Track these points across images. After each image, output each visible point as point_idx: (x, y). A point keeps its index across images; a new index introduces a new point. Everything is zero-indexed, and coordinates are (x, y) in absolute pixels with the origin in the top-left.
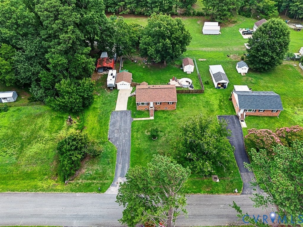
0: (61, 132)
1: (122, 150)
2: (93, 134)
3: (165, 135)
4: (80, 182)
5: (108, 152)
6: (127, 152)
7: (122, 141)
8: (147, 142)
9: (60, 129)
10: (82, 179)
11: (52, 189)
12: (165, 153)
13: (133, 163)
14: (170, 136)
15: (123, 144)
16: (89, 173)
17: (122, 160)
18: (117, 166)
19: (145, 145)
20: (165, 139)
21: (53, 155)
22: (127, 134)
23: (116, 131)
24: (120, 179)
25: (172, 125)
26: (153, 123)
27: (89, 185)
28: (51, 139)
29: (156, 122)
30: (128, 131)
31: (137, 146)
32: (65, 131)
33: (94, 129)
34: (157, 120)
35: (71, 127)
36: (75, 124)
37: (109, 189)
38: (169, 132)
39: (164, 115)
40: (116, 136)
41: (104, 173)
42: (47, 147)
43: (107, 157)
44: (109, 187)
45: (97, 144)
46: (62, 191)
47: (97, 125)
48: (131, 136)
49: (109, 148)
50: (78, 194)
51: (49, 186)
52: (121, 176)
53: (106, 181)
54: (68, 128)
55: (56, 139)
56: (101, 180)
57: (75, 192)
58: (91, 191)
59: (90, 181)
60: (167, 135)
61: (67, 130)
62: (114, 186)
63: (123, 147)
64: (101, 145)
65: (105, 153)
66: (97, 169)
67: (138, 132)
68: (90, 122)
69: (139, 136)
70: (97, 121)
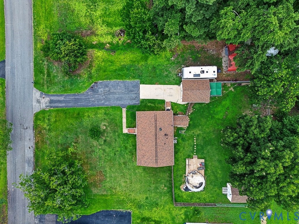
0: (104, 27)
1: (81, 98)
2: (103, 64)
3: (101, 145)
4: (45, 63)
5: (79, 84)
6: (79, 104)
7: (93, 97)
8: (91, 125)
9: (109, 25)
10: (48, 65)
11: (37, 39)
12: (77, 144)
13: (65, 111)
14: (98, 150)
15: (89, 98)
16: (54, 69)
17: (68, 100)
18: (61, 95)
19: (87, 122)
20: (95, 145)
21: (71, 29)
22: (102, 102)
23: (107, 89)
24: (48, 100)
25: (115, 154)
26: (118, 132)
27: (42, 72)
28: (92, 20)
29: (119, 135)
30: (107, 103)
31: (86, 114)
32: (105, 31)
33: (110, 64)
34: (121, 136)
35: (113, 36)
36: (117, 40)
37: (38, 91)
38: (104, 150)
39: (130, 146)
40: (100, 90)
41: (55, 84)
42: (82, 20)
43: (72, 84)
44: (40, 90)
45: (89, 71)
46: (35, 49)
47: (117, 65)
48: (99, 106)
49: (84, 84)
50: (32, 64)
51: (41, 36)
52: (51, 100)
53: (45, 87)
54: (110, 34)
55: (92, 25)
56: (47, 82)
57: (34, 61)
58: (36, 75)
59: (46, 72)
60: (100, 147)
61: (107, 34)
62: (40, 95)
63: (86, 99)
64: (87, 76)
65: (77, 82)
66: (58, 77)
67: (105, 114)
68: (122, 57)
69: (98, 116)
70: (124, 65)
